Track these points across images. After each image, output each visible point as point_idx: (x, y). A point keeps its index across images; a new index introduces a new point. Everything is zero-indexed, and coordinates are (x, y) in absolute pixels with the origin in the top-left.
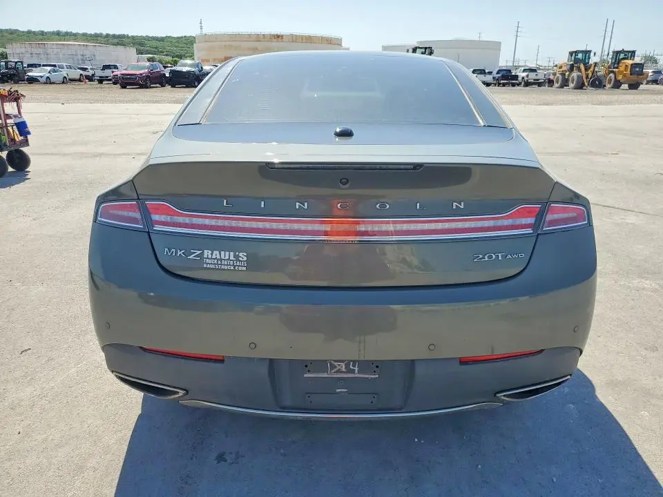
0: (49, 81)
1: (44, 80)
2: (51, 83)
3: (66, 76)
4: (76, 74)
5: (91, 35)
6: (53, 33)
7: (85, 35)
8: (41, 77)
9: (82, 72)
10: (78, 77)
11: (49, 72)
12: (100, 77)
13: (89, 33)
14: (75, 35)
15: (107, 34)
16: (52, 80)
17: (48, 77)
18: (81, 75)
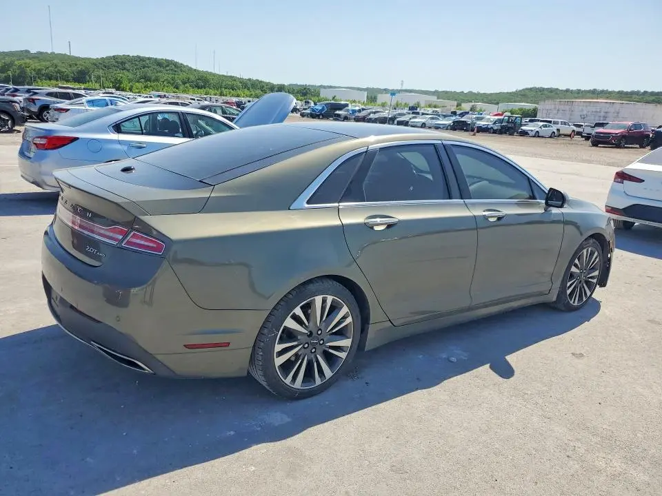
0: (537, 135)
1: (533, 133)
2: (539, 137)
3: (555, 131)
4: (566, 130)
5: (627, 93)
6: (589, 91)
7: (620, 93)
8: (532, 131)
9: (575, 128)
10: (569, 133)
11: (540, 127)
12: (588, 134)
13: (625, 90)
14: (610, 93)
15: (645, 92)
16: (540, 135)
17: (538, 132)
18: (574, 131)
